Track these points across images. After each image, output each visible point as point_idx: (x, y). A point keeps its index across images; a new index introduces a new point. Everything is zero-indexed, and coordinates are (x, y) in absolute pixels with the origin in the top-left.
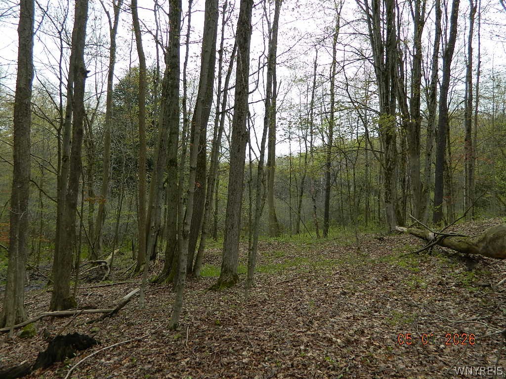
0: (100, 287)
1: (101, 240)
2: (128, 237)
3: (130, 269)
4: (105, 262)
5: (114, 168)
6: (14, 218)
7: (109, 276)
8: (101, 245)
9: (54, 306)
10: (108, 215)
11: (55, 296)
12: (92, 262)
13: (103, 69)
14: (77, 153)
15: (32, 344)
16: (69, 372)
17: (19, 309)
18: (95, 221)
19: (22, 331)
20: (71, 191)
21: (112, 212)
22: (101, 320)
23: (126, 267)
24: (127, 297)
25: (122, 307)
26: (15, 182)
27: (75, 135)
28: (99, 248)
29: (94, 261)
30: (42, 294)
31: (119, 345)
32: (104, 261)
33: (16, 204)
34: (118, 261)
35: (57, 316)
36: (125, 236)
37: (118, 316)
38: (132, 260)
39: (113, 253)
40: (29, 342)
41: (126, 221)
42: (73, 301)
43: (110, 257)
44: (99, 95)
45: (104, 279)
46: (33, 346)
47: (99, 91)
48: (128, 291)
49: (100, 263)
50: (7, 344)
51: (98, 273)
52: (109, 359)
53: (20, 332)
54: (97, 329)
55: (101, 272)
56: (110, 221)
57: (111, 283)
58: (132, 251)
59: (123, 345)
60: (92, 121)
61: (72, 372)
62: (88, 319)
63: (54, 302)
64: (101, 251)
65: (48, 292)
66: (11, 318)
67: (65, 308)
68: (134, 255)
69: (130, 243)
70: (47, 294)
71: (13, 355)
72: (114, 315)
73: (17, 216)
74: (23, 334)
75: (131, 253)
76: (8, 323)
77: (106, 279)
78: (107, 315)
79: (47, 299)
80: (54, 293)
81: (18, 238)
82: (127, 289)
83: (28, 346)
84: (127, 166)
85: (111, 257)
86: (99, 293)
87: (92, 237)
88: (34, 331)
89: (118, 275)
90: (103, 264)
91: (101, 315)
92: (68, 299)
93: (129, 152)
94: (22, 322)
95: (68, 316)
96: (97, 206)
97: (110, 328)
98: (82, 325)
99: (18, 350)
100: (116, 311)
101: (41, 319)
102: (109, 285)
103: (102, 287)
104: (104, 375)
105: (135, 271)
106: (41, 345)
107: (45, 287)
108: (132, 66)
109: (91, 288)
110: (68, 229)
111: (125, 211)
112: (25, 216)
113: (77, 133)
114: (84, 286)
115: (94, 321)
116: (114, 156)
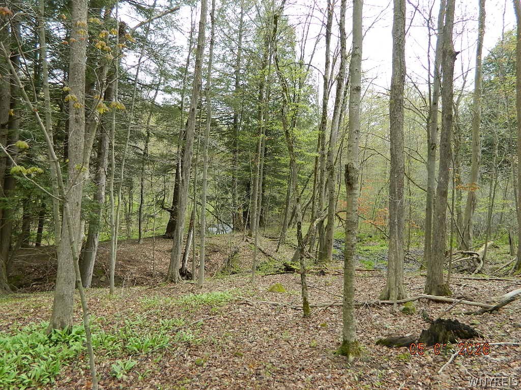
0: (474, 279)
1: (471, 231)
2: (504, 229)
3: (508, 265)
4: (477, 254)
5: (483, 151)
6: (393, 205)
7: (482, 269)
8: (471, 235)
9: (428, 290)
10: (478, 204)
11: (429, 281)
12: (462, 253)
13: (470, 44)
14: (447, 139)
15: (413, 320)
16: (453, 356)
17: (400, 287)
18: (463, 210)
19: (404, 307)
20: (442, 179)
21: (482, 201)
22: (480, 314)
23: (503, 263)
24: (508, 296)
25: (504, 306)
26: (392, 172)
27: (445, 121)
28: (469, 238)
29: (464, 252)
30: (416, 277)
31: (506, 345)
32: (476, 252)
33: (394, 193)
34: (491, 254)
35: (433, 300)
36: (499, 227)
37: (500, 314)
38: (509, 255)
39: (486, 245)
40: (411, 318)
41: (501, 211)
42: (447, 289)
43: (482, 249)
44: (465, 75)
45: (476, 271)
46: (414, 322)
47: (465, 70)
48: (508, 289)
49: (471, 254)
50: (392, 315)
51: (469, 265)
52: (495, 356)
53: (402, 307)
54: (478, 322)
55: (472, 264)
56: (481, 211)
57: (487, 277)
58: (509, 246)
59: (510, 346)
60: (458, 104)
61: (455, 357)
62: (464, 309)
63: (428, 286)
64: (471, 242)
65: (422, 276)
66: (394, 293)
67: (439, 294)
68: (512, 249)
69: (506, 236)
70: (421, 278)
71: (398, 326)
72: (495, 311)
73: (395, 203)
74: (404, 309)
75: (507, 247)
76: (391, 297)
77: (479, 272)
78: (485, 310)
79: (422, 282)
80: (428, 277)
81: (397, 223)
82: (507, 287)
83: (410, 322)
84: (500, 147)
85: (484, 249)
86: (474, 286)
87: (461, 226)
88: (413, 309)
89: (493, 270)
90: (475, 256)
91: (479, 308)
92: (442, 285)
93: (503, 132)
94: (403, 299)
95: (443, 302)
96: (465, 194)
97: (491, 325)
98: (459, 314)
99: (401, 323)
100: (497, 308)
101: (419, 299)
102: (485, 280)
103: (476, 279)
104: (491, 370)
105: (515, 268)
106: (422, 324)
107: (418, 271)
108: (506, 30)
109: (464, 279)
110: (439, 217)
111: (499, 200)
112: (402, 203)
113: (447, 119)
114: (456, 276)
115: (472, 313)
116: (483, 138)
